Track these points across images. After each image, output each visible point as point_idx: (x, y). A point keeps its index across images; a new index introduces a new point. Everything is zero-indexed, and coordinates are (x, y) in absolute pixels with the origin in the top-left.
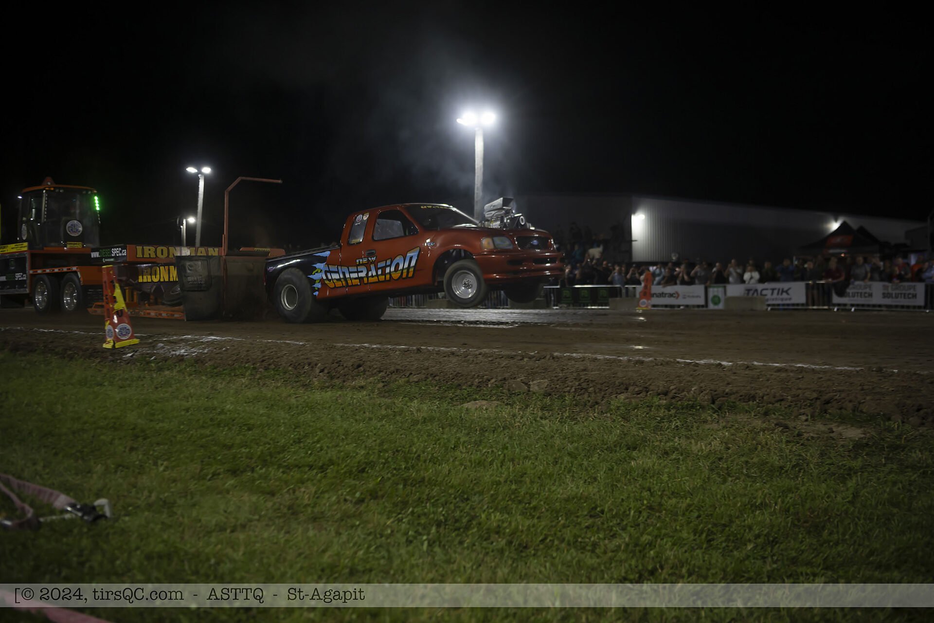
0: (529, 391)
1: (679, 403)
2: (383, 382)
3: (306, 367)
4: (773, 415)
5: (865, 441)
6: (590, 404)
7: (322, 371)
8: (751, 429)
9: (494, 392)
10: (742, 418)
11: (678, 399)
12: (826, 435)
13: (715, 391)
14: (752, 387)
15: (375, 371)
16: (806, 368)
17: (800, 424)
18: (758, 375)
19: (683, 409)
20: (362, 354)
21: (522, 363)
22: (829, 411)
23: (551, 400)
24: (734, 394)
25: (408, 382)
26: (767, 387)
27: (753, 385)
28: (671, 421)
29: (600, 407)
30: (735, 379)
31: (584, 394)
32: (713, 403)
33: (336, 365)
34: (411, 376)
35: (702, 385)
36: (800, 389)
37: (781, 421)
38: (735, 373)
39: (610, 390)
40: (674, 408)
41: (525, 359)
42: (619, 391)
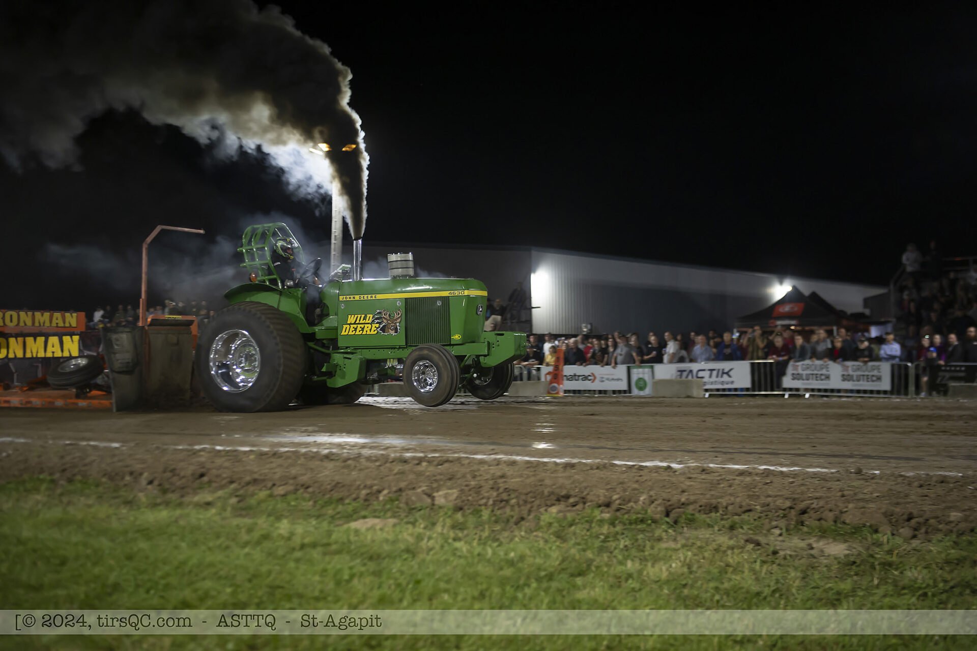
0: (433, 505)
1: (626, 516)
2: (237, 496)
3: (128, 478)
4: (740, 530)
5: (852, 559)
6: (514, 519)
7: (150, 482)
8: (715, 547)
9: (388, 506)
10: (704, 533)
11: (624, 511)
12: (805, 553)
13: (669, 501)
14: (712, 495)
15: (224, 482)
16: (773, 470)
17: (774, 539)
18: (718, 480)
19: (631, 524)
20: (203, 459)
22: (807, 523)
23: (463, 516)
24: (692, 503)
25: (271, 496)
27: (713, 493)
28: (618, 540)
29: (527, 524)
30: (690, 486)
31: (504, 507)
32: (667, 515)
33: (168, 474)
34: (275, 488)
35: (652, 493)
36: (769, 496)
37: (751, 536)
38: (690, 478)
39: (537, 502)
40: (620, 522)
42: (549, 503)
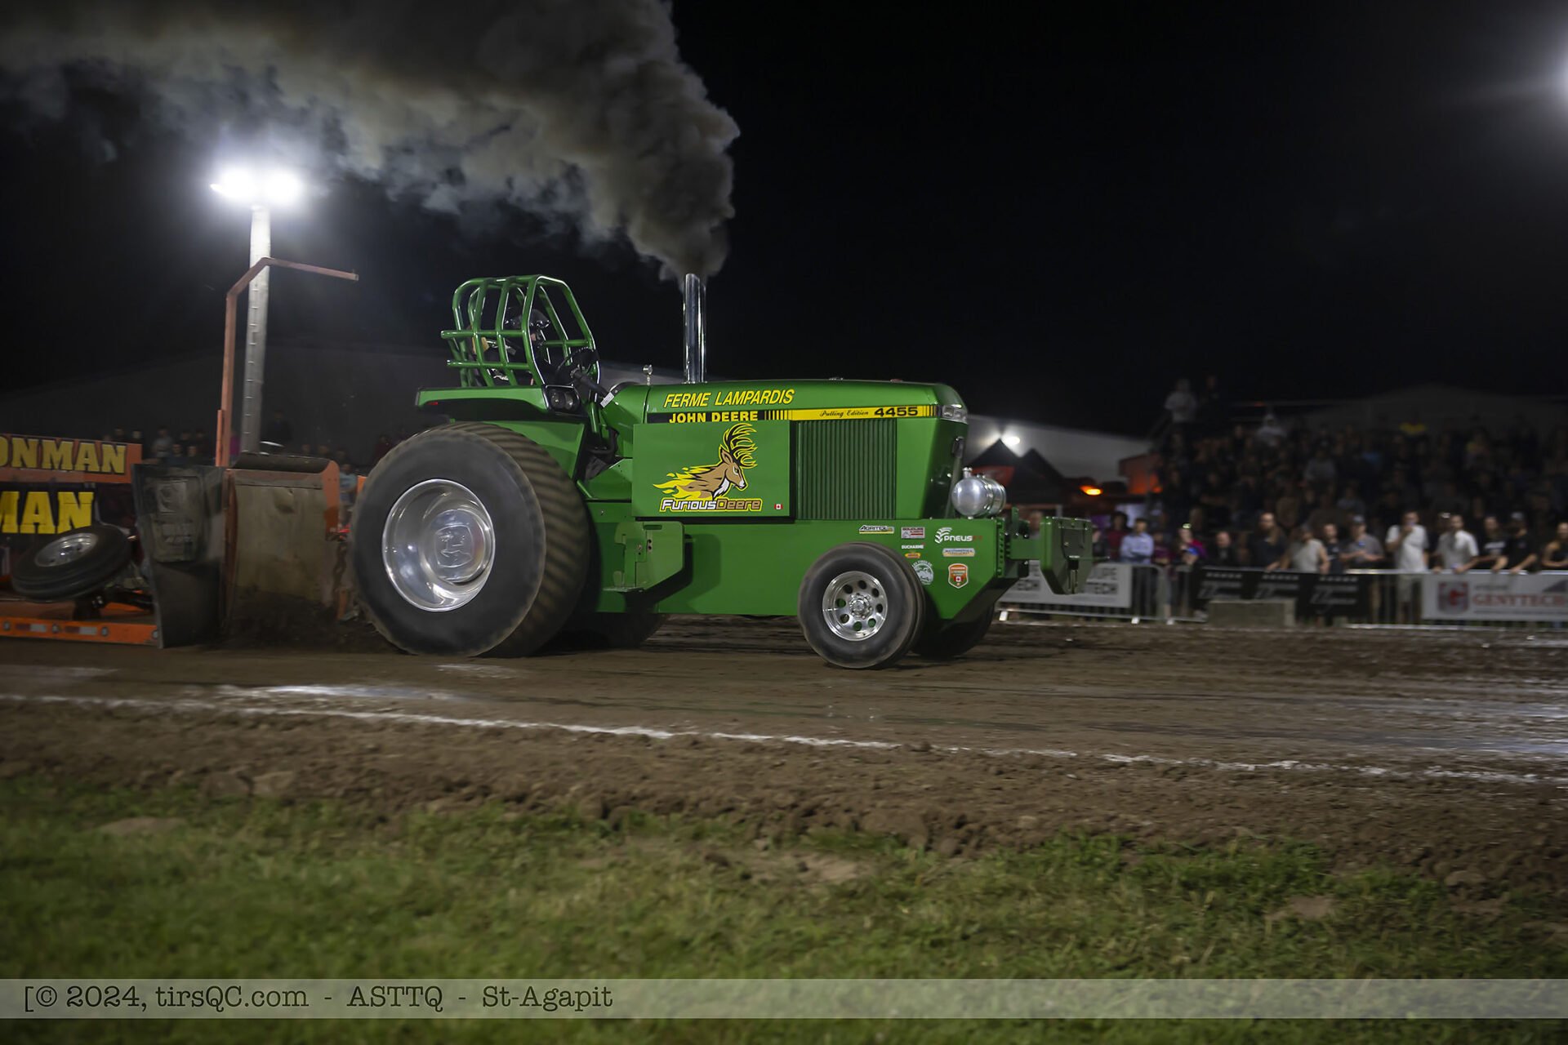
0: (251, 795)
1: (541, 818)
4: (707, 840)
5: (851, 887)
6: (367, 822)
8: (658, 867)
9: (176, 797)
11: (541, 809)
12: (791, 877)
13: (613, 793)
14: (686, 784)
16: (802, 745)
17: (753, 855)
18: (706, 760)
19: (544, 829)
21: (253, 734)
22: (809, 830)
23: (291, 814)
24: (648, 797)
26: (714, 784)
27: (689, 780)
28: (513, 857)
30: (658, 769)
31: (359, 801)
32: (605, 816)
37: (720, 850)
38: (665, 756)
39: (414, 793)
40: (530, 826)
41: (263, 727)
42: (431, 794)
